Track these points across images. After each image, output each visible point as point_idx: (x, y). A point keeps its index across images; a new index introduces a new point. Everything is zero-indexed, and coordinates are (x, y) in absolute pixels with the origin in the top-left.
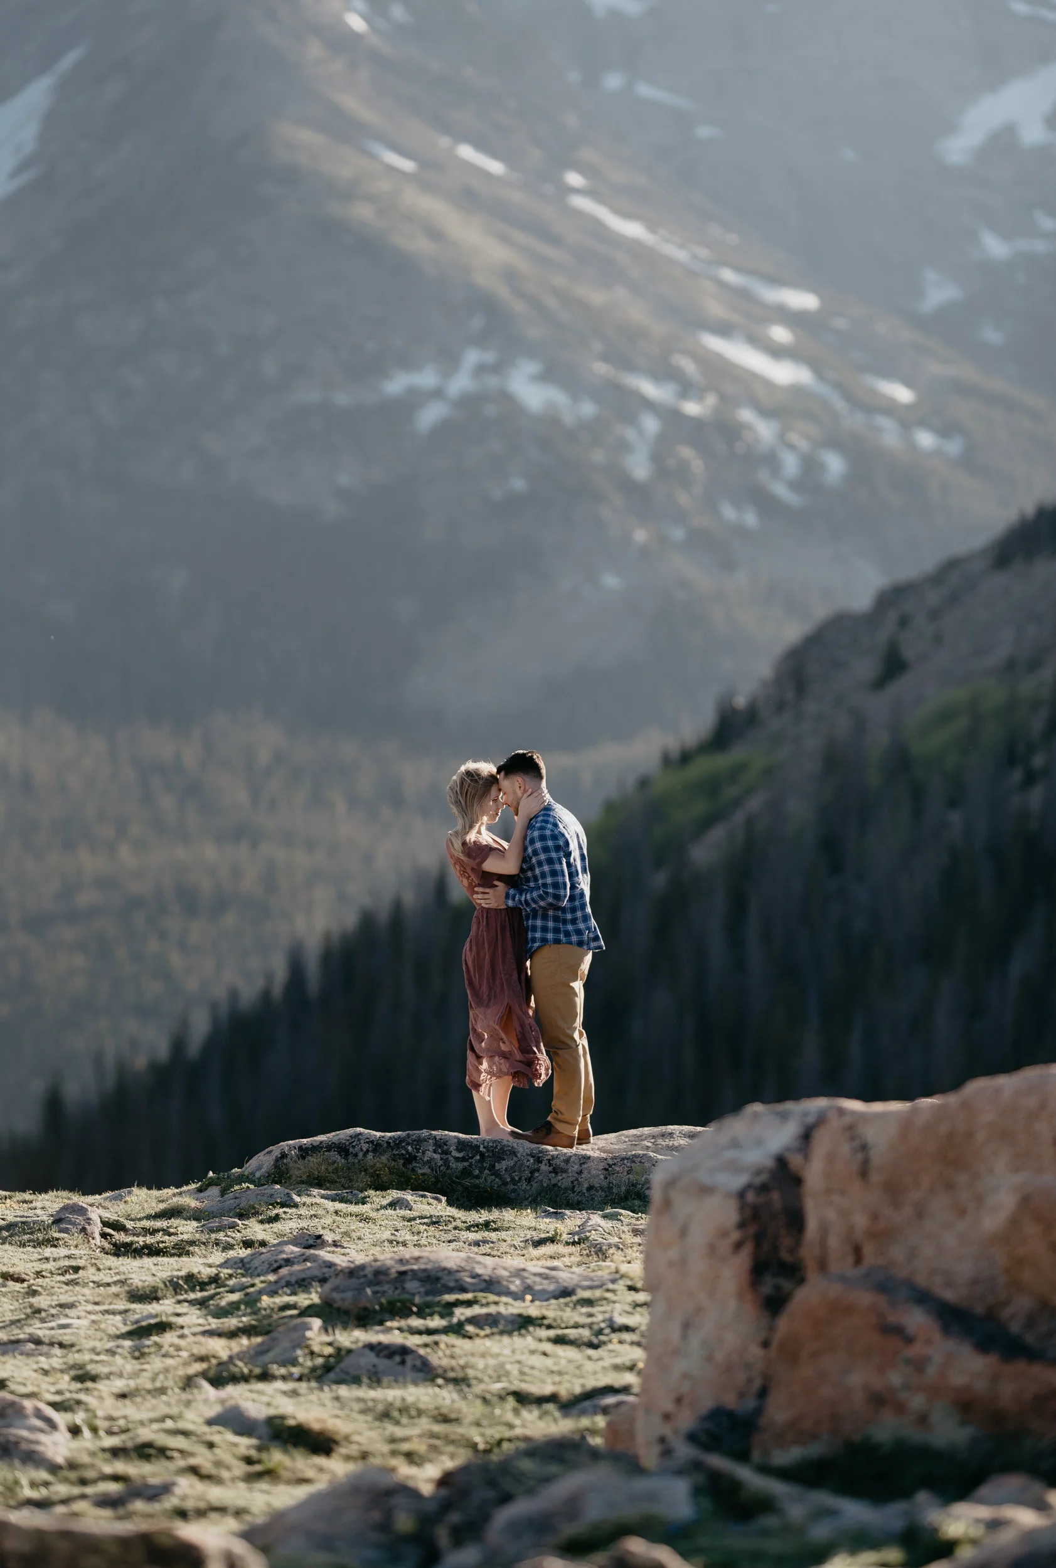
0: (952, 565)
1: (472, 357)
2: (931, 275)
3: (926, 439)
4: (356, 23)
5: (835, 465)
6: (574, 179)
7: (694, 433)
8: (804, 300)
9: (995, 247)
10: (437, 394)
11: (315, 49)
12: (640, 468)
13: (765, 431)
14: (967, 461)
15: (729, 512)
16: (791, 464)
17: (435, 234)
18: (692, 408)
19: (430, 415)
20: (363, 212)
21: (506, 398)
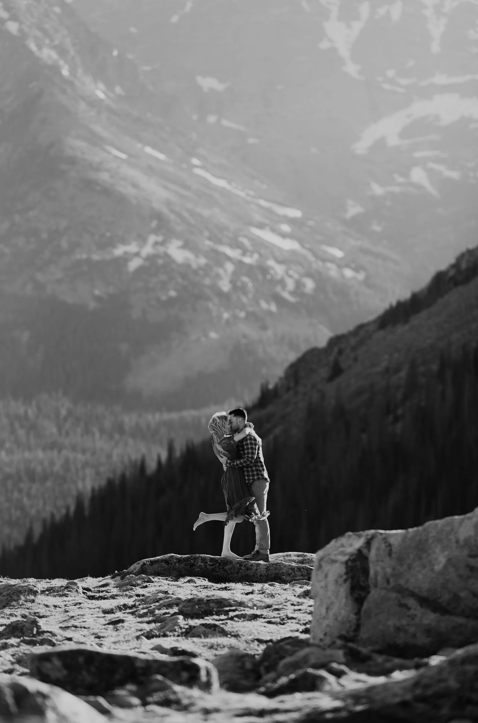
0: (361, 327)
1: (152, 239)
2: (350, 202)
3: (348, 273)
4: (101, 95)
5: (310, 285)
6: (195, 161)
7: (250, 270)
8: (295, 213)
9: (378, 190)
10: (137, 254)
11: (83, 106)
12: (225, 286)
13: (279, 270)
14: (367, 282)
15: (264, 305)
16: (291, 284)
17: (135, 186)
18: (247, 260)
19: (134, 264)
20: (104, 176)
21: (167, 255)
